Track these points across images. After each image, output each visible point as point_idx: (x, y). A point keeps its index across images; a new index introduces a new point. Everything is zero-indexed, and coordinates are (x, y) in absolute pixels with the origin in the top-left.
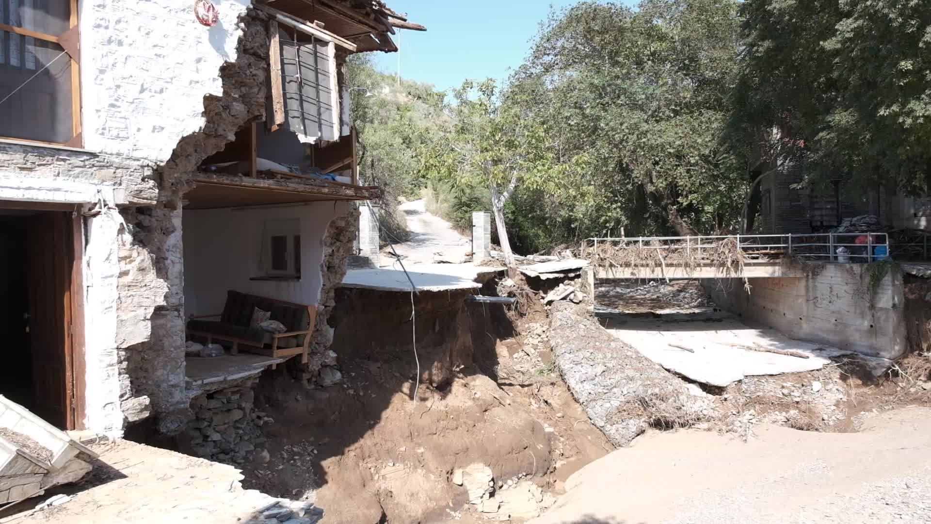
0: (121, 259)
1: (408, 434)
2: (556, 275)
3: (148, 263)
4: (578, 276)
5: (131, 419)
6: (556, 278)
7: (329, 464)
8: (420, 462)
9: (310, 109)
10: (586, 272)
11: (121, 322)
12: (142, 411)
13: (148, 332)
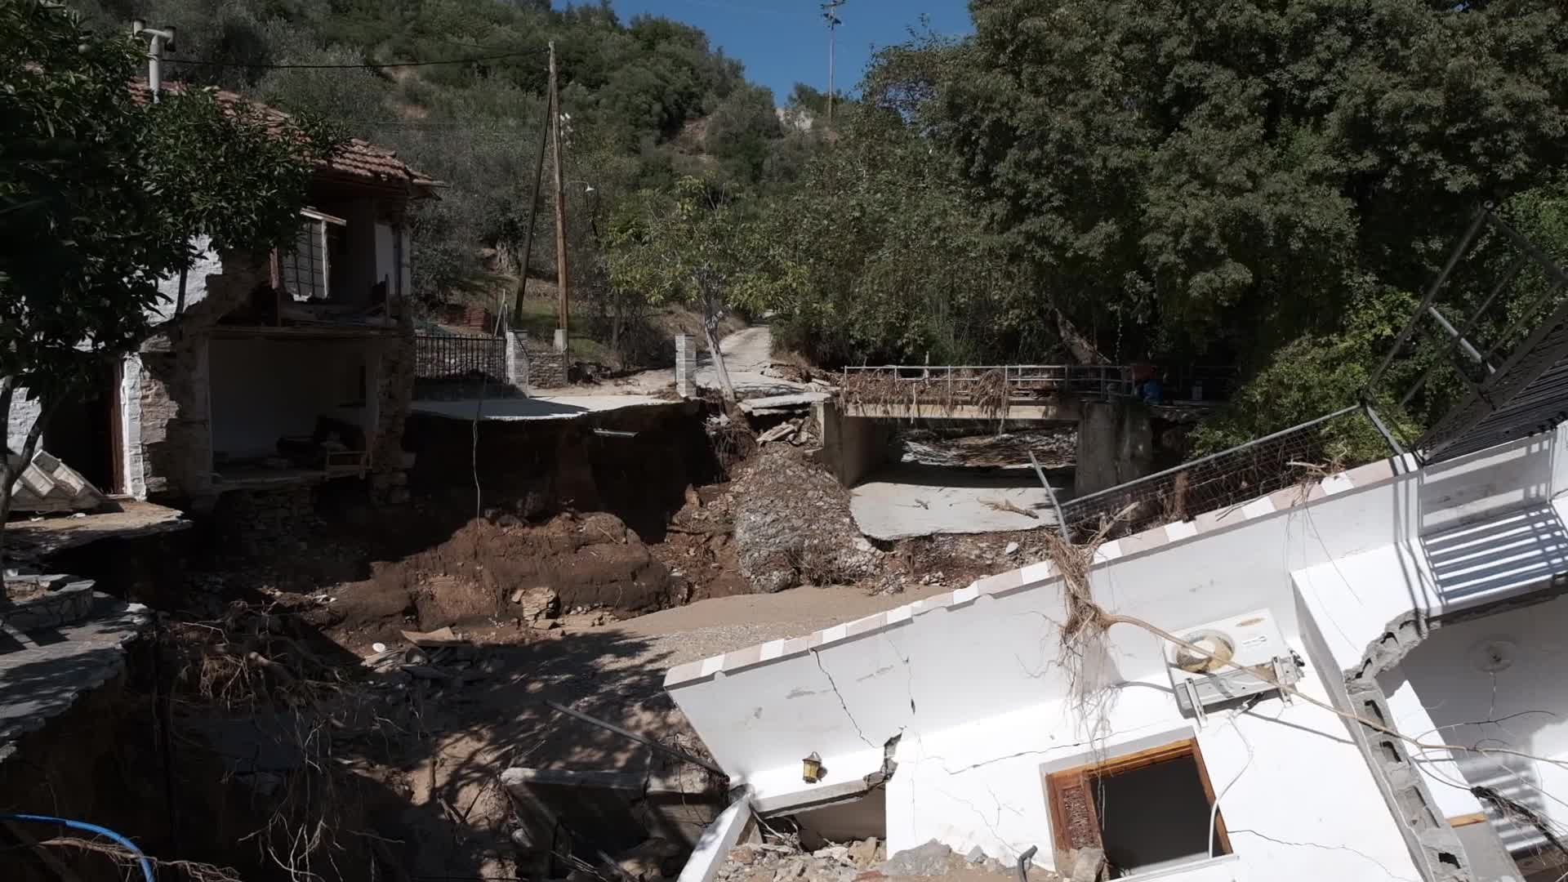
0: (142, 388)
1: (471, 551)
2: (775, 411)
3: (163, 391)
4: (806, 414)
5: (153, 490)
6: (774, 415)
7: (377, 566)
8: (477, 577)
9: (305, 275)
10: (815, 408)
11: (143, 428)
12: (160, 486)
13: (164, 435)
